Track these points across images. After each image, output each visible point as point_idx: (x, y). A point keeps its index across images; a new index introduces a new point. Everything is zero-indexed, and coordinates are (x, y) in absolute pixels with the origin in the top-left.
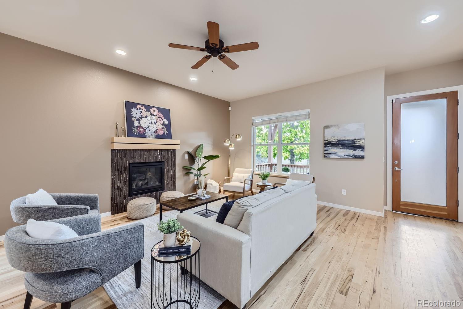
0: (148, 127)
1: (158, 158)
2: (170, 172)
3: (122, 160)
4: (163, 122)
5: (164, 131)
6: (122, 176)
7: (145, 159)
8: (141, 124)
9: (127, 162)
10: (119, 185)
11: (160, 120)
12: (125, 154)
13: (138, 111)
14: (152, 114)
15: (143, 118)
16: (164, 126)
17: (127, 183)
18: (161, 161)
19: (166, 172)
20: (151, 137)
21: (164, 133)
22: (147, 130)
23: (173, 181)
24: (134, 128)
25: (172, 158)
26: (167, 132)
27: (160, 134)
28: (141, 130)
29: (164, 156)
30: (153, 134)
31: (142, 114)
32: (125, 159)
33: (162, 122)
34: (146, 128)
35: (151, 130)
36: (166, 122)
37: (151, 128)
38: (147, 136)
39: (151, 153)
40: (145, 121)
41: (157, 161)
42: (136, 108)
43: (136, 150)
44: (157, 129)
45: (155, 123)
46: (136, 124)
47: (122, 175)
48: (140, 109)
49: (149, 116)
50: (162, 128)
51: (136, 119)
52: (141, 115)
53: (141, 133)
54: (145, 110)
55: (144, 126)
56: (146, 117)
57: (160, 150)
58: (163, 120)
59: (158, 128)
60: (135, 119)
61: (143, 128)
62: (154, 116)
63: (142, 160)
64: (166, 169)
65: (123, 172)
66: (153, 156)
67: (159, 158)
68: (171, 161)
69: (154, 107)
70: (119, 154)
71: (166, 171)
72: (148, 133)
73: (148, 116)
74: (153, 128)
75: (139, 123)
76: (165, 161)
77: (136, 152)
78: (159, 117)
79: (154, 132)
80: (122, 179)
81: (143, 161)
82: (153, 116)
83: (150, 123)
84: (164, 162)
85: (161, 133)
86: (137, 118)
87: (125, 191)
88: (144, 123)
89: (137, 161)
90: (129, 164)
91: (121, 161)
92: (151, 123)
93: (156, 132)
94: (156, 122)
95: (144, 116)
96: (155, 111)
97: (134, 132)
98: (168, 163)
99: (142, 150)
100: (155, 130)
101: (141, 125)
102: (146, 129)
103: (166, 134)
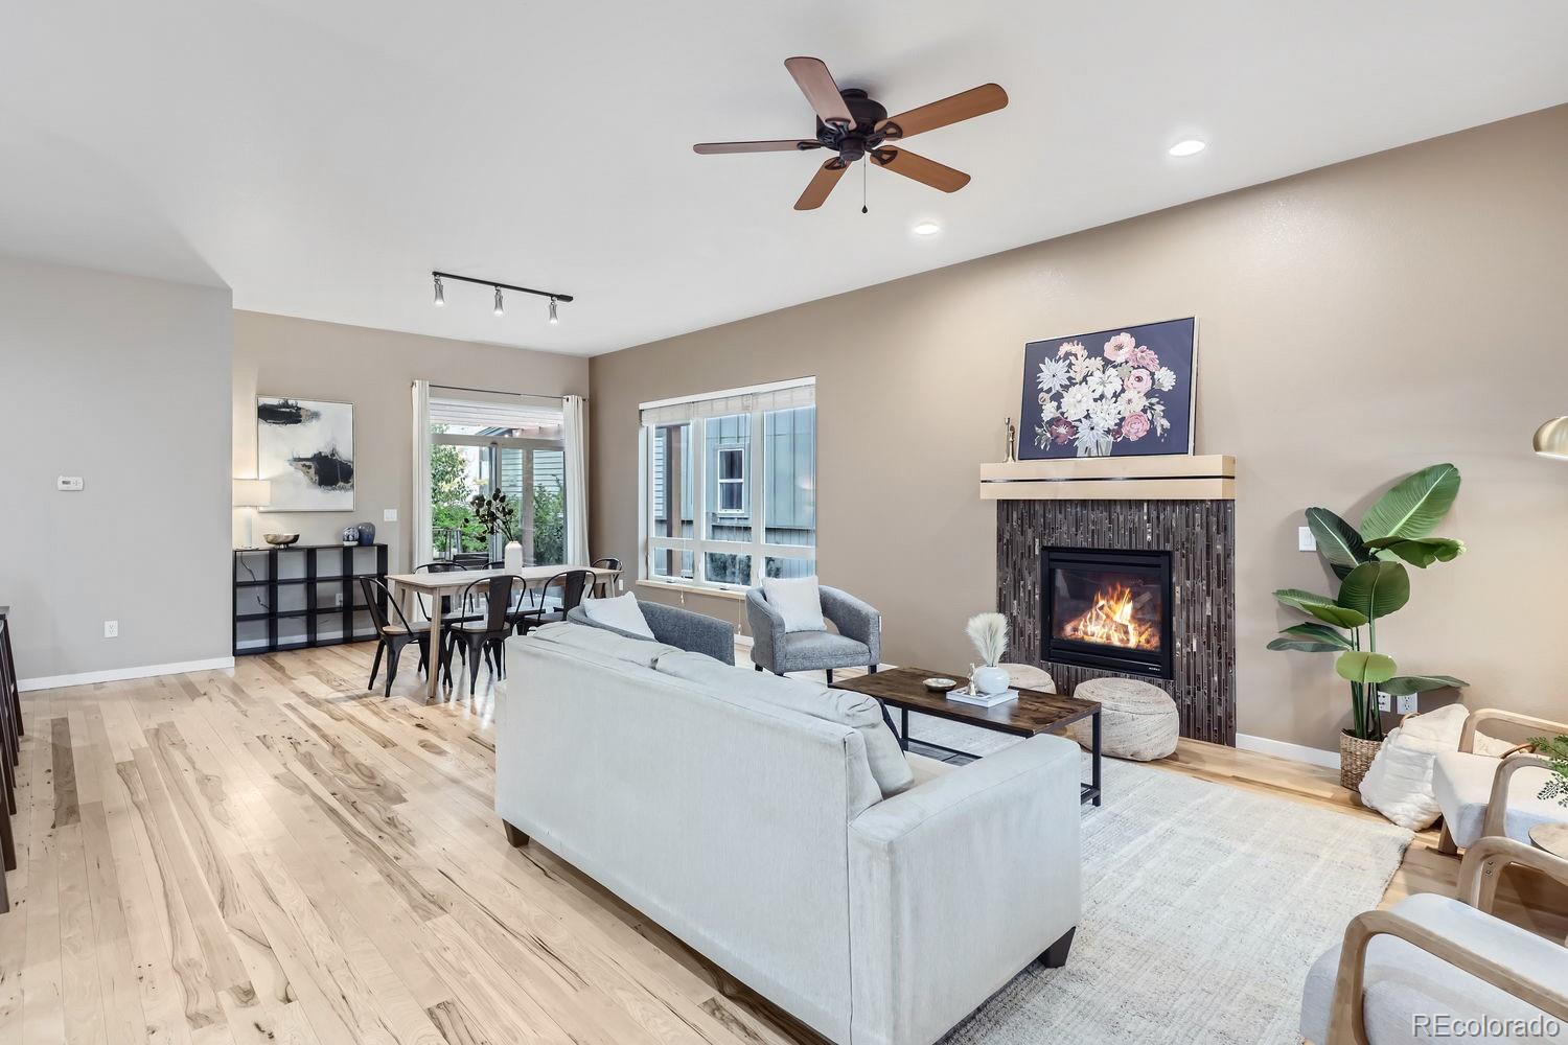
0: (1088, 417)
1: (1144, 537)
2: (1203, 605)
3: (1023, 533)
4: (1153, 384)
5: (1152, 422)
6: (1024, 587)
7: (1093, 536)
8: (1064, 410)
9: (1037, 540)
10: (1015, 614)
11: (1139, 379)
12: (1032, 516)
13: (1062, 366)
14: (1108, 363)
15: (1074, 384)
16: (1154, 400)
17: (1037, 612)
18: (1155, 548)
19: (1178, 601)
20: (1094, 453)
21: (1152, 430)
22: (1083, 427)
23: (1216, 648)
24: (1041, 427)
25: (1209, 538)
26: (1167, 424)
27: (1133, 438)
28: (1062, 430)
29: (1168, 531)
30: (1101, 441)
31: (1072, 374)
32: (1030, 532)
33: (1146, 385)
34: (1080, 420)
35: (1098, 425)
36: (1167, 379)
37: (1095, 419)
38: (1080, 452)
39: (1114, 516)
40: (1079, 397)
41: (1140, 547)
42: (1053, 356)
43: (1062, 504)
44: (1122, 420)
45: (1116, 395)
46: (1049, 411)
47: (1022, 583)
48: (1068, 355)
49: (1098, 374)
50: (1144, 411)
51: (1051, 394)
52: (1068, 375)
53: (1059, 441)
54: (1086, 353)
55: (1072, 416)
56: (1085, 380)
57: (1148, 501)
58: (1152, 374)
59: (1126, 414)
60: (1047, 396)
61: (1068, 424)
62: (1115, 367)
63: (1082, 541)
64: (1178, 589)
65: (1026, 573)
66: (1121, 525)
67: (1149, 537)
68: (1208, 553)
69: (1118, 332)
70: (1015, 516)
71: (1178, 595)
72: (1085, 438)
73: (1091, 375)
74: (1105, 418)
75: (1059, 407)
76: (1177, 555)
77: (1063, 511)
78: (1139, 367)
79: (1108, 432)
80: (1022, 594)
81: (1085, 545)
82: (1111, 371)
83: (1095, 400)
84: (1169, 554)
85: (1136, 431)
86: (1054, 392)
87: (1029, 636)
88: (1075, 404)
89: (1066, 542)
90: (1044, 549)
91: (1022, 538)
92: (1102, 397)
93: (1116, 431)
94: (1123, 391)
95: (1079, 378)
96: (1123, 348)
97: (1039, 443)
98: (1187, 561)
99: (1084, 503)
100: (1111, 423)
101: (1062, 414)
102: (1077, 424)
103: (1159, 431)
